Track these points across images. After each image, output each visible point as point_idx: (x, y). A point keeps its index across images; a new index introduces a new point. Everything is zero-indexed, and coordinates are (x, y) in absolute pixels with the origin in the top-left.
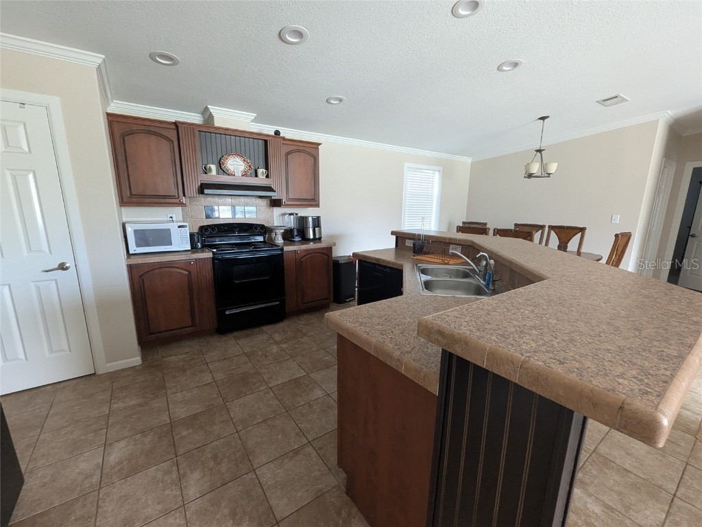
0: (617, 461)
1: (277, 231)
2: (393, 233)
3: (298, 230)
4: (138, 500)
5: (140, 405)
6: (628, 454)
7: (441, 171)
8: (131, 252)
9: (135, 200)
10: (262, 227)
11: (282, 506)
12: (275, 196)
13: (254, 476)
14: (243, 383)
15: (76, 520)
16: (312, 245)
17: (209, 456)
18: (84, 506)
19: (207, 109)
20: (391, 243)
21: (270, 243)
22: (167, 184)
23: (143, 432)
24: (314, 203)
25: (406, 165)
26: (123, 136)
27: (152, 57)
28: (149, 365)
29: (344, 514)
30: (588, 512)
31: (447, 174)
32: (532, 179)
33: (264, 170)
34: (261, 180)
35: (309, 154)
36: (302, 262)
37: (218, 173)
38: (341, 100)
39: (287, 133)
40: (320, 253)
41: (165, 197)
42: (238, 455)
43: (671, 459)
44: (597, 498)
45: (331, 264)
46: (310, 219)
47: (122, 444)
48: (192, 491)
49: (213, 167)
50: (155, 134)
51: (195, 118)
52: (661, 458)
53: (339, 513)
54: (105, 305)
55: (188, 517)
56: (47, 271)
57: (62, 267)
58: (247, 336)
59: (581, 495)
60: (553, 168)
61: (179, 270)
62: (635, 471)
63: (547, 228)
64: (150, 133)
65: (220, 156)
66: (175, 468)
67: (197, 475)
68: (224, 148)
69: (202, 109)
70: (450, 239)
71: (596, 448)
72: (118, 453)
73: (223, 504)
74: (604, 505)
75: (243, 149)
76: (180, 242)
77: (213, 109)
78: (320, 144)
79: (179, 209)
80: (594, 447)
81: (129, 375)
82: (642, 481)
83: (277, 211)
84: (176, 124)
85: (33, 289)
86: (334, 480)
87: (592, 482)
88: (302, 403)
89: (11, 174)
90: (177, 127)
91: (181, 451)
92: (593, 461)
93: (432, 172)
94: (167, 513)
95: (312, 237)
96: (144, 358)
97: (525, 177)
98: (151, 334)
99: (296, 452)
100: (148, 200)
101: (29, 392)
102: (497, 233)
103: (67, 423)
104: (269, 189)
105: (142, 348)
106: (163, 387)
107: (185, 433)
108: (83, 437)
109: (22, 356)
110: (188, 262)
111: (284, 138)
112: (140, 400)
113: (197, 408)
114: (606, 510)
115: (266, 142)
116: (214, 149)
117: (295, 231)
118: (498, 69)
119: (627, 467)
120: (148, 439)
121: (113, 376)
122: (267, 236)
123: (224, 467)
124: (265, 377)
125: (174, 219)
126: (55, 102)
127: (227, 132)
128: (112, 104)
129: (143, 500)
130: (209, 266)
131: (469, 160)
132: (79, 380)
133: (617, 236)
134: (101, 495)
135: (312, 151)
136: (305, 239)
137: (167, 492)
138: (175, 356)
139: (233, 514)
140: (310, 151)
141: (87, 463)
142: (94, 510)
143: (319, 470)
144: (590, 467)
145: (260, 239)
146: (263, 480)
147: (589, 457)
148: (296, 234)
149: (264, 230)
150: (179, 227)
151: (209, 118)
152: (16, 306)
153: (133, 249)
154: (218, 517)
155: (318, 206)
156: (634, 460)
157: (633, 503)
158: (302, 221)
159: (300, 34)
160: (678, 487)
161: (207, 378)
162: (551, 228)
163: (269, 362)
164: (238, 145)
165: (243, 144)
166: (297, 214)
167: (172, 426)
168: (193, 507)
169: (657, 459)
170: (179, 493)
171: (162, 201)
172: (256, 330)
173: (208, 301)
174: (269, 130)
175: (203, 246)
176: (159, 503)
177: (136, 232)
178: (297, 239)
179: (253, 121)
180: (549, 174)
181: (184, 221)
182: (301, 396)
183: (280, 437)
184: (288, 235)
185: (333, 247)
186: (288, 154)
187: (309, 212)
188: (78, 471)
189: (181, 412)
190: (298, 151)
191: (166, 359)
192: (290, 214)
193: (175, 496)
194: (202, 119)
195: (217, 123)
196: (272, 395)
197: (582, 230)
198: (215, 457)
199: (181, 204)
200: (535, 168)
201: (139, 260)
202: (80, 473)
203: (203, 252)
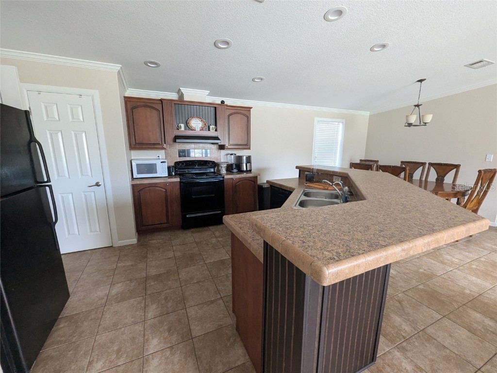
0: (439, 340)
1: (222, 165)
2: (297, 167)
3: (236, 165)
4: (122, 314)
5: (132, 265)
6: (451, 336)
7: (344, 122)
8: (134, 177)
9: (137, 146)
10: (213, 162)
11: (197, 330)
12: (220, 142)
13: (185, 312)
14: (190, 259)
15: (91, 319)
16: (244, 175)
17: (163, 297)
18: (96, 313)
19: (179, 90)
20: (296, 174)
21: (218, 173)
22: (155, 136)
23: (131, 280)
24: (247, 147)
25: (316, 119)
26: (132, 109)
27: (146, 63)
28: (141, 244)
29: (232, 340)
30: (401, 368)
31: (349, 124)
32: (412, 127)
33: (214, 126)
34: (212, 133)
35: (244, 115)
36: (236, 185)
37: (185, 129)
38: (262, 79)
39: (229, 101)
40: (249, 180)
41: (154, 144)
42: (179, 299)
43: (487, 344)
44: (412, 361)
45: (257, 188)
46: (245, 158)
47: (120, 285)
48: (150, 315)
49: (183, 126)
50: (149, 107)
51: (174, 96)
52: (478, 343)
53: (229, 339)
54: (118, 207)
55: (145, 327)
56: (90, 187)
57: (97, 185)
58: (199, 232)
59: (399, 356)
60: (428, 118)
61: (160, 189)
62: (451, 349)
63: (427, 165)
64: (146, 106)
65: (187, 119)
66: (144, 301)
67: (154, 306)
68: (189, 113)
69: (177, 90)
70: (333, 172)
71: (424, 328)
72: (117, 289)
73: (165, 324)
74: (415, 366)
75: (201, 113)
76: (162, 171)
77: (183, 90)
78: (251, 108)
79: (163, 151)
80: (423, 327)
81: (129, 249)
82: (454, 355)
83: (223, 152)
84: (161, 100)
85: (83, 196)
86: (230, 321)
87: (412, 350)
88: (223, 274)
89: (74, 133)
90: (162, 102)
91: (149, 292)
92: (419, 337)
93: (337, 123)
94: (136, 323)
95: (245, 169)
96: (139, 240)
97: (405, 126)
98: (143, 226)
99: (212, 302)
100: (144, 146)
101: (79, 253)
102: (380, 169)
103: (95, 271)
104: (217, 138)
105: (139, 234)
106: (146, 257)
107: (152, 284)
108: (101, 279)
109: (77, 233)
110: (165, 184)
111: (227, 105)
112: (133, 263)
113: (162, 271)
114: (416, 369)
115: (215, 108)
116: (183, 115)
117: (234, 165)
118: (370, 50)
119: (446, 344)
120: (133, 284)
121: (121, 248)
122: (216, 168)
123: (170, 304)
124: (204, 257)
125: (160, 157)
126: (96, 93)
127: (192, 103)
128: (128, 91)
129: (125, 315)
130: (178, 187)
131: (367, 114)
132: (104, 249)
133: (480, 172)
134: (105, 309)
135: (246, 113)
136: (240, 171)
137: (137, 313)
138: (156, 240)
139: (169, 330)
140: (245, 113)
141: (101, 292)
142: (100, 316)
143: (223, 314)
144: (414, 340)
145: (212, 170)
146: (189, 314)
147: (416, 334)
148: (234, 167)
149: (214, 164)
150: (161, 162)
151: (181, 96)
152: (74, 201)
153: (136, 175)
154: (161, 330)
155: (249, 149)
156: (454, 341)
157: (440, 368)
158: (239, 159)
159: (227, 43)
160: (484, 365)
161: (171, 254)
162: (431, 164)
163: (208, 248)
164: (198, 111)
165: (201, 111)
166: (235, 154)
167: (146, 279)
168: (149, 322)
169: (475, 343)
170: (143, 314)
171: (153, 147)
172: (206, 228)
173: (176, 208)
174: (218, 100)
175: (175, 175)
176: (132, 318)
177: (138, 165)
178: (235, 171)
179: (208, 95)
180: (426, 123)
181: (166, 159)
182: (223, 270)
183: (205, 292)
184: (229, 168)
185: (258, 177)
186: (229, 116)
187: (244, 153)
188: (96, 295)
189: (153, 272)
190: (237, 113)
191: (151, 242)
192: (232, 154)
193: (141, 316)
194: (178, 96)
195: (186, 98)
196: (206, 268)
197: (457, 167)
198: (166, 298)
199: (163, 148)
200: (413, 119)
201: (138, 182)
202: (97, 297)
203: (175, 178)
